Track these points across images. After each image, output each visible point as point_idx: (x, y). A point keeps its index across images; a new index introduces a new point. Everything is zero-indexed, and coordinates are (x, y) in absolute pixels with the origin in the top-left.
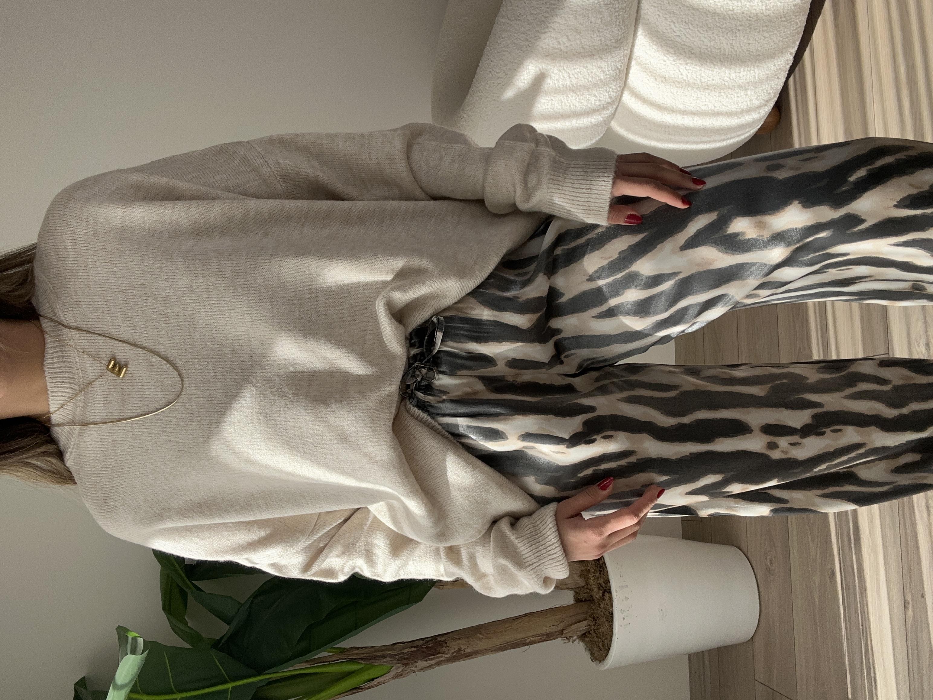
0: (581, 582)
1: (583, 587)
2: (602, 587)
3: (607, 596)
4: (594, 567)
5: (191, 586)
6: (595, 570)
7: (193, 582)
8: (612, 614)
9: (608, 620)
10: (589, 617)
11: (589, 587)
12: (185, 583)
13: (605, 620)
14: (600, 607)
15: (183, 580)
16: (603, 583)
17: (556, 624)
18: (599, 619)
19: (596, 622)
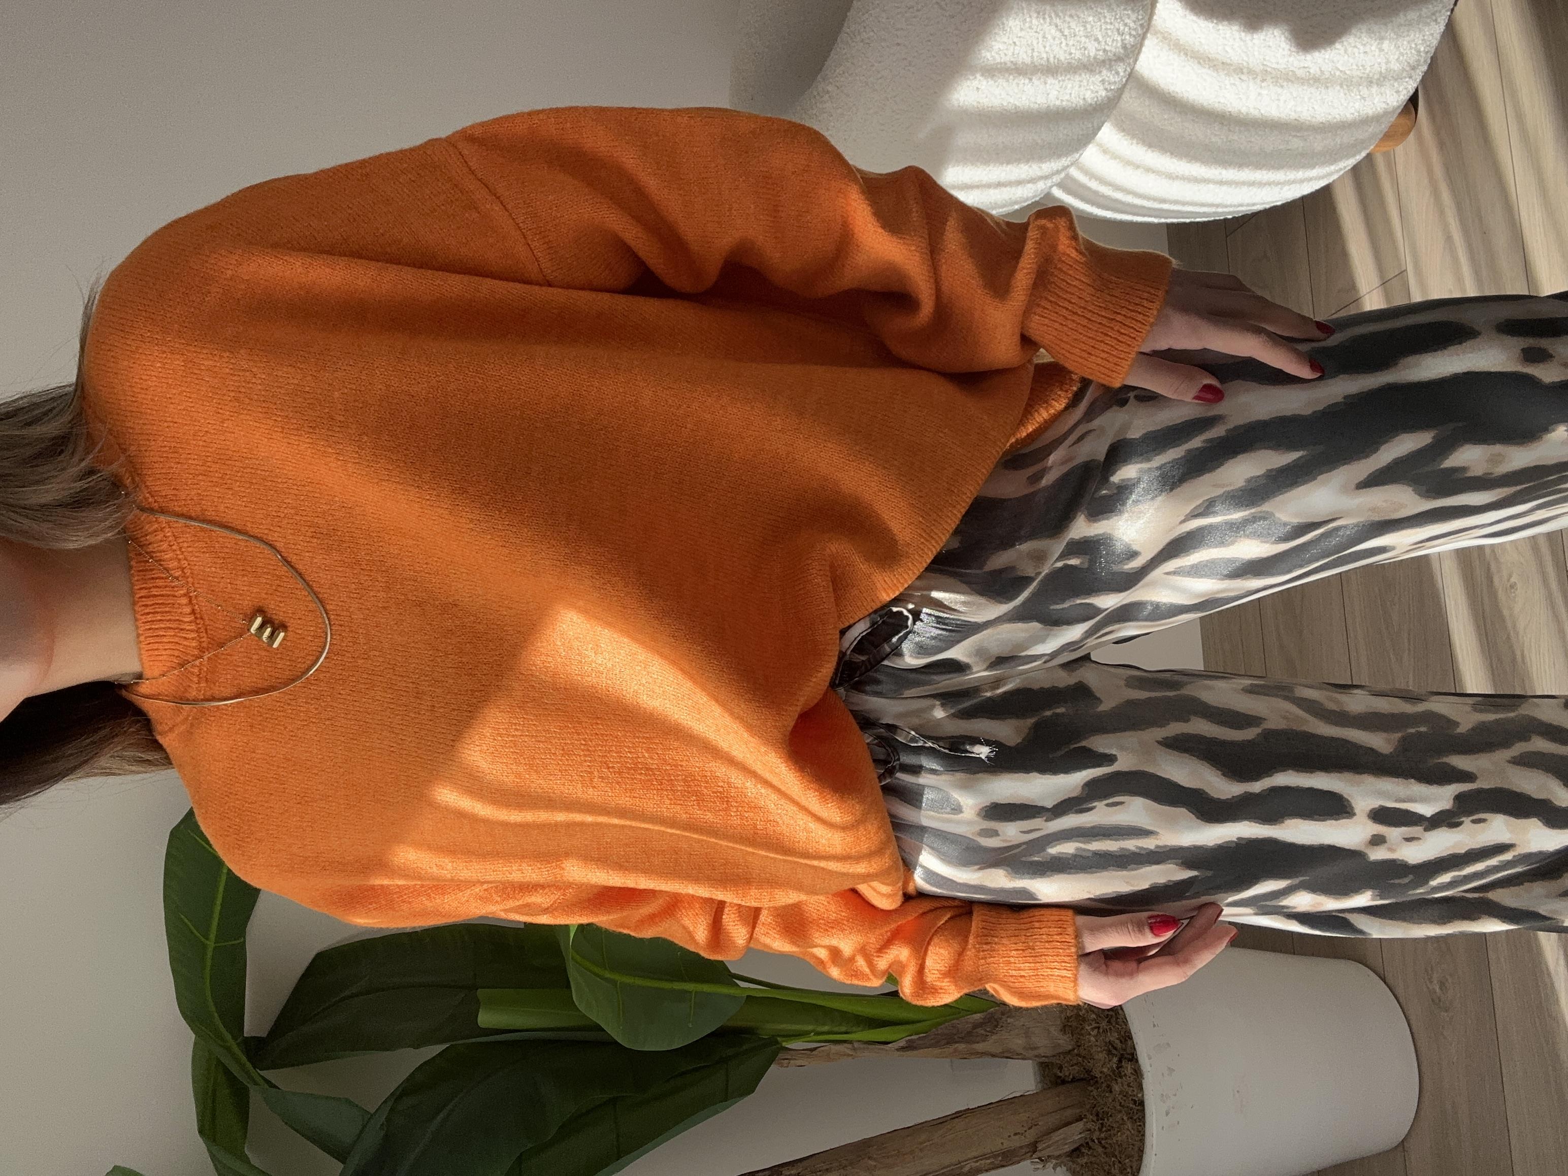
1: (1069, 1052)
2: (1116, 1049)
7: (264, 1073)
9: (1131, 1118)
10: (1087, 1114)
11: (1083, 1053)
12: (247, 1073)
13: (1125, 1118)
14: (1111, 1092)
15: (242, 1066)
16: (1117, 1042)
17: (1021, 1130)
18: (1111, 1116)
19: (1102, 1124)
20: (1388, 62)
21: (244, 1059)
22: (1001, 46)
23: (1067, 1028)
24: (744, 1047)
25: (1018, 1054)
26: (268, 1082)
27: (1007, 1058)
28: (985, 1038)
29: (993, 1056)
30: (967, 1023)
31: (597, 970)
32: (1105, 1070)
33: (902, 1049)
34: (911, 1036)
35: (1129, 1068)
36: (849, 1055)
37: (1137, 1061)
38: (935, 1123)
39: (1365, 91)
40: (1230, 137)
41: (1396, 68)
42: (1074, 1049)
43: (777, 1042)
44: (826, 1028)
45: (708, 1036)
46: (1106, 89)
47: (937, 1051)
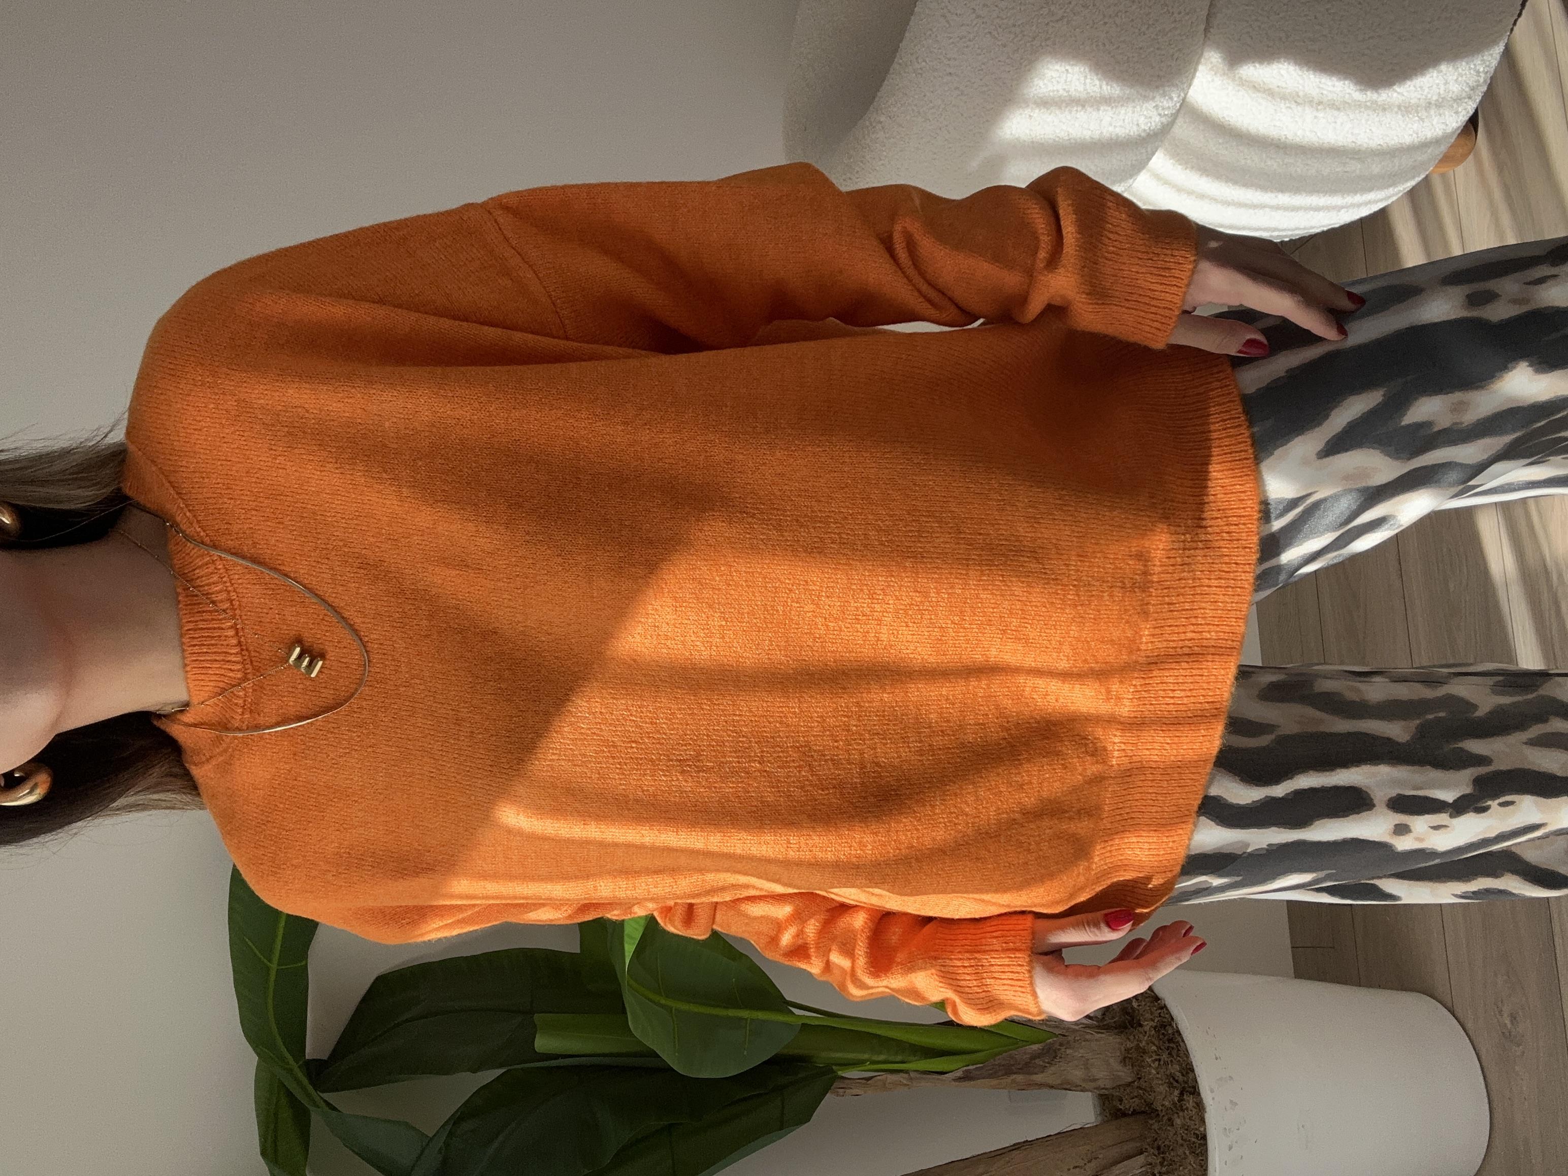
0: (1125, 1074)
1: (1129, 1084)
2: (1177, 1081)
3: (1190, 1102)
4: (1156, 1042)
5: (323, 1104)
6: (1159, 1048)
7: (325, 1096)
8: (1204, 1137)
9: (1194, 1153)
10: (1147, 1147)
11: (1144, 1085)
12: (308, 1095)
13: (1187, 1152)
14: (1173, 1125)
15: (303, 1088)
16: (1178, 1074)
17: (1081, 1163)
18: (1172, 1150)
19: (1163, 1158)
20: (1446, 83)
21: (305, 1081)
22: (1054, 74)
23: (1127, 1060)
24: (800, 1076)
25: (1077, 1086)
26: (328, 1104)
27: (1066, 1089)
28: (1043, 1069)
29: (1052, 1087)
30: (1025, 1053)
31: (651, 996)
32: (1167, 1103)
33: (960, 1079)
34: (968, 1066)
35: (1191, 1101)
36: (906, 1085)
37: (1199, 1094)
38: (993, 1154)
39: (1424, 114)
40: (1286, 161)
41: (1455, 90)
42: (1133, 1082)
43: (833, 1072)
44: (882, 1057)
45: (765, 1063)
46: (1160, 115)
47: (994, 1082)
